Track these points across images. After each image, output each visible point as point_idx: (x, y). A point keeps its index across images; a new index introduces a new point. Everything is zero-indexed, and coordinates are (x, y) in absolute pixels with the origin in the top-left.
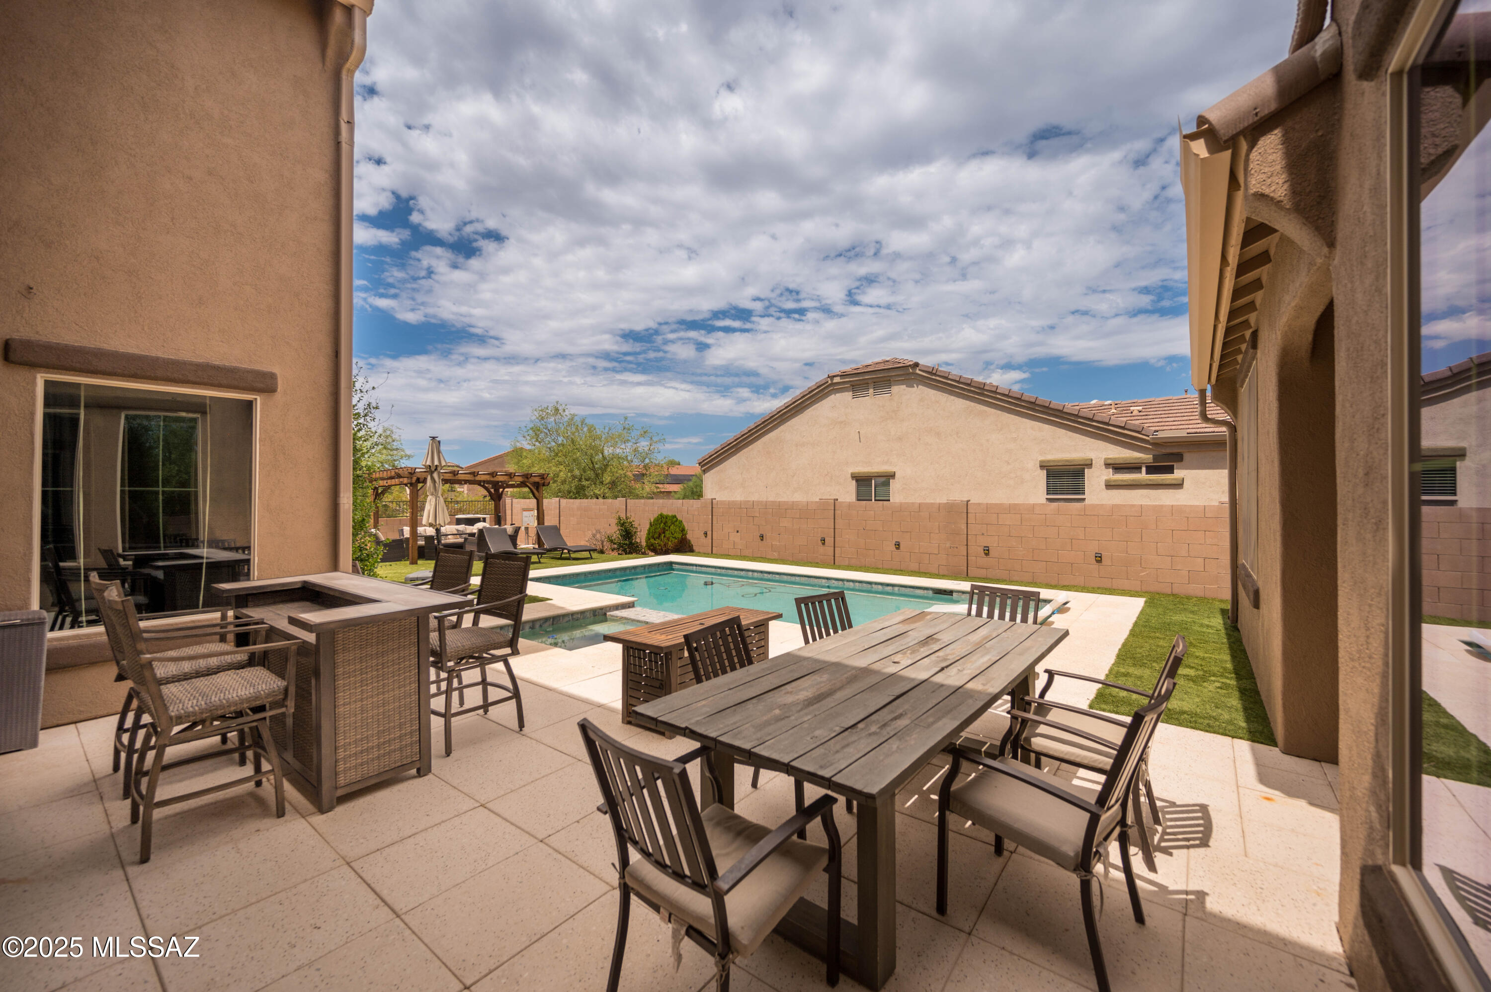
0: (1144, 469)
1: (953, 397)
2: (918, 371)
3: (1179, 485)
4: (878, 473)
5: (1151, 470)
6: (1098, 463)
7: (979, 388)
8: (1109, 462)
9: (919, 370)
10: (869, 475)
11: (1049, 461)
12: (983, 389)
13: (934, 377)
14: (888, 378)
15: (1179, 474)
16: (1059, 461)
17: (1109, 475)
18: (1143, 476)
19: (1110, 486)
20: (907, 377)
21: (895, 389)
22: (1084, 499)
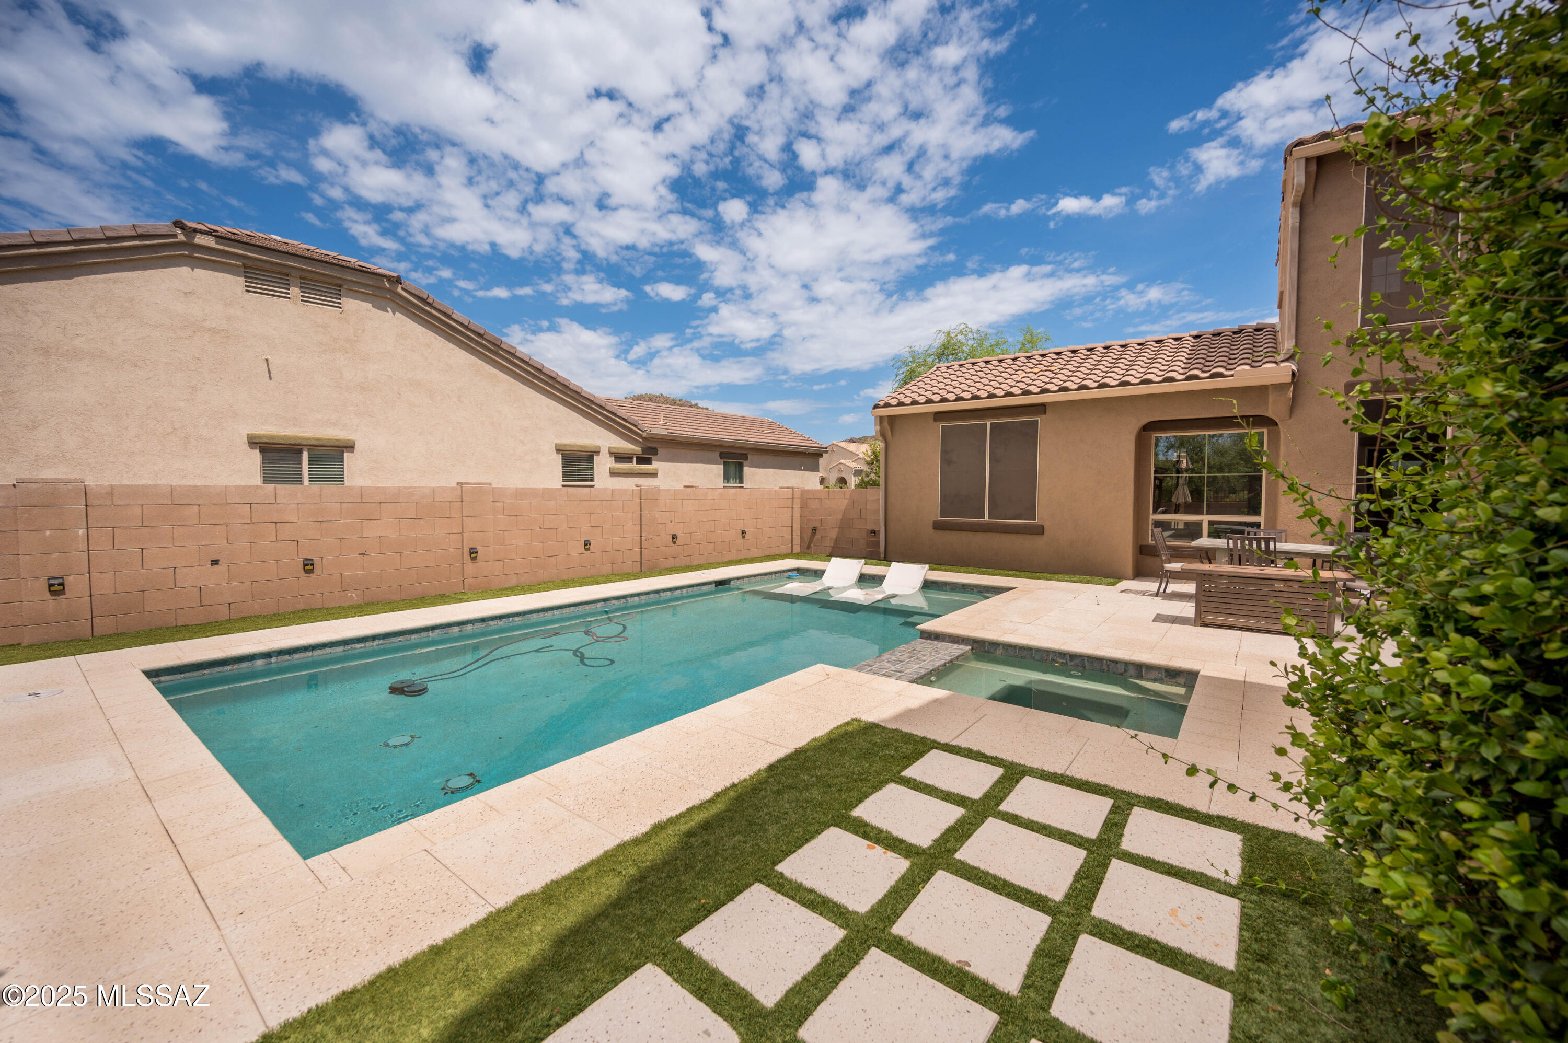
0: (635, 459)
1: (451, 345)
2: (399, 290)
3: (654, 475)
4: (319, 439)
5: (641, 460)
6: (604, 452)
7: (494, 344)
8: (614, 451)
9: (403, 289)
10: (299, 441)
11: (565, 445)
12: (499, 347)
13: (427, 308)
14: (341, 282)
15: (656, 465)
16: (574, 446)
17: (610, 463)
18: (634, 466)
19: (613, 474)
20: (377, 293)
21: (349, 304)
22: (593, 486)
